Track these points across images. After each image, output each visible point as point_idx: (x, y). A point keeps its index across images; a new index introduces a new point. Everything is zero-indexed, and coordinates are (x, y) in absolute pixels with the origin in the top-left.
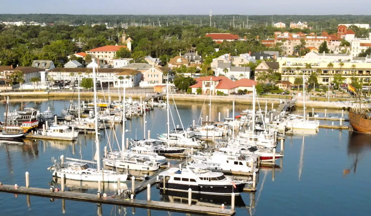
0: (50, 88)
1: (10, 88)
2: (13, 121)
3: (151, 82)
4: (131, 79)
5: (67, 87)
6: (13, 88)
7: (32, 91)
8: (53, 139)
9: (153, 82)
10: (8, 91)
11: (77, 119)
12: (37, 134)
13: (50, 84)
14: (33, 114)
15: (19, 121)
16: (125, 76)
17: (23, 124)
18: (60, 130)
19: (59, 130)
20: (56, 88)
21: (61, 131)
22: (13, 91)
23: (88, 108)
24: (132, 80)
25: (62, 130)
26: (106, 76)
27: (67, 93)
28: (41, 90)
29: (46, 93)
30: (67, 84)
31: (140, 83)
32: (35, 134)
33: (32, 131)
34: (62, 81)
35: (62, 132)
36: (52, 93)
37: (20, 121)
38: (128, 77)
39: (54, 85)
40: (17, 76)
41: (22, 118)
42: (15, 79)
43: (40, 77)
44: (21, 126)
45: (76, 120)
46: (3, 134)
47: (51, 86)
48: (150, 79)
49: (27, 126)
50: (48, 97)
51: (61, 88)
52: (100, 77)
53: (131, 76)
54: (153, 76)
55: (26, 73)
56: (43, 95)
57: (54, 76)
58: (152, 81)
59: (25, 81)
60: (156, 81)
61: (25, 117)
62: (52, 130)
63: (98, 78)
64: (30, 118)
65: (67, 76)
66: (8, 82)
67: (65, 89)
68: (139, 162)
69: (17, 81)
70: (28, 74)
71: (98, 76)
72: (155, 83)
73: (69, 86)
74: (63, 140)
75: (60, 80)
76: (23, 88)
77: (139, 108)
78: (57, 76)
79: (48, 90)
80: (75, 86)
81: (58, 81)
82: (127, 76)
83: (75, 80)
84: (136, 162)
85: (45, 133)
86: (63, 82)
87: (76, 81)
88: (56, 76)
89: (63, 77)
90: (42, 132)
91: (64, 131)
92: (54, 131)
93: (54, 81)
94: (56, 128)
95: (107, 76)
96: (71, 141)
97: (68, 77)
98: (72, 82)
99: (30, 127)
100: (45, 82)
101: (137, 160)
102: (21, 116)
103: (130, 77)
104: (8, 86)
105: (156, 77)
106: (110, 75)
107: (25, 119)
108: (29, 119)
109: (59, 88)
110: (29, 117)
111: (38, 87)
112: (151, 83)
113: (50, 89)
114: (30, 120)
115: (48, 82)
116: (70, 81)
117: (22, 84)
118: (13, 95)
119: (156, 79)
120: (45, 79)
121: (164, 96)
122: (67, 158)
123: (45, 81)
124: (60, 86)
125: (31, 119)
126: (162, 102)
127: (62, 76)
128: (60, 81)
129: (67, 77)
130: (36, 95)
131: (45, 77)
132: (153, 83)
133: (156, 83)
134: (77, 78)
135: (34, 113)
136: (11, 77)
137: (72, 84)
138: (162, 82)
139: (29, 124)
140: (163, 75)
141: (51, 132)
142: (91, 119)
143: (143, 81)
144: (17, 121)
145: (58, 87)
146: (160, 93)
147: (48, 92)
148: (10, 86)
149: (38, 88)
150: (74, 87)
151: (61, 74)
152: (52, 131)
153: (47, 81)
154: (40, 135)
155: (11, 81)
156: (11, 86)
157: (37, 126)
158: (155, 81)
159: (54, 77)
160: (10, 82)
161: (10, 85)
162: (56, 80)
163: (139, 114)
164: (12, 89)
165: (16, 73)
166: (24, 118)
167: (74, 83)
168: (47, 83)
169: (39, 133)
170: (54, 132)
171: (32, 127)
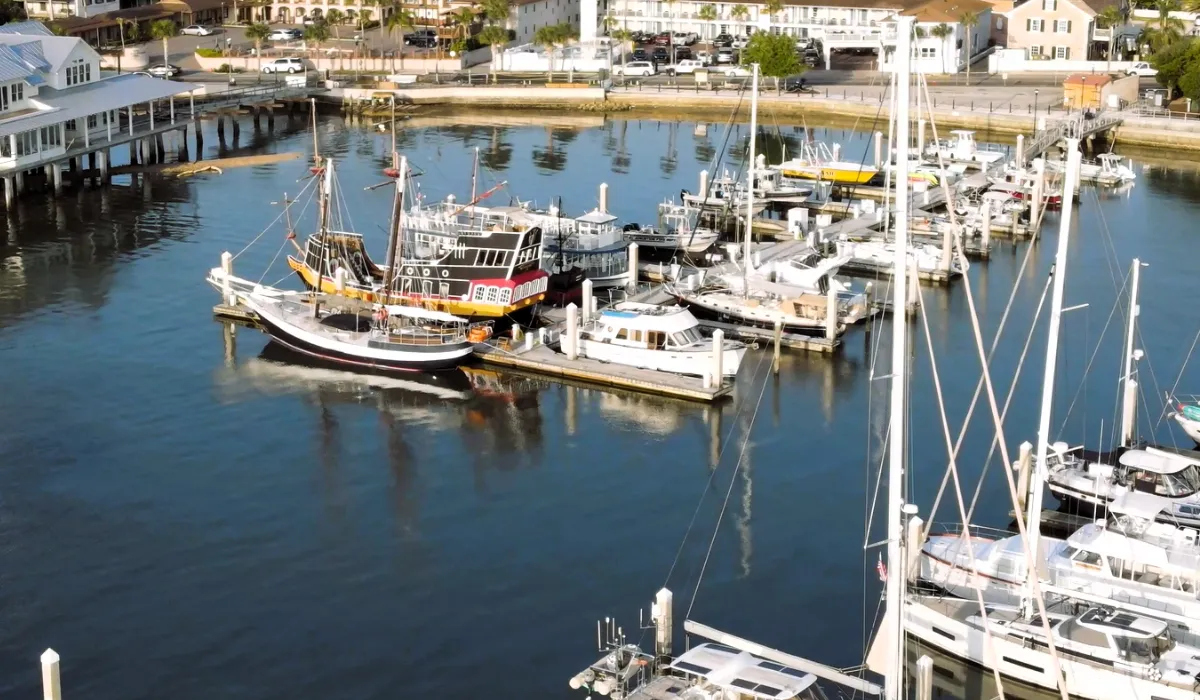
0: (616, 69)
1: (452, 65)
2: (427, 272)
3: (1038, 53)
4: (953, 39)
5: (685, 66)
6: (467, 65)
7: (538, 80)
8: (612, 385)
9: (1048, 52)
10: (443, 80)
11: (732, 248)
12: (535, 347)
13: (616, 51)
14: (525, 243)
15: (454, 273)
16: (928, 26)
17: (474, 287)
18: (651, 336)
19: (645, 337)
20: (639, 71)
21: (658, 340)
22: (460, 79)
23: (785, 190)
24: (960, 44)
25: (661, 336)
26: (843, 22)
27: (686, 97)
28: (579, 79)
29: (598, 93)
30: (685, 54)
31: (992, 58)
32: (527, 350)
33: (516, 328)
34: (666, 35)
35: (660, 347)
36: (621, 95)
37: (459, 273)
38: (941, 32)
39: (630, 58)
40: (483, 15)
41: (470, 256)
42: (476, 29)
43: (578, 18)
44: (465, 297)
45: (726, 256)
46: (373, 344)
47: (618, 62)
48: (1036, 38)
49: (493, 299)
50: (607, 110)
51: (659, 68)
52: (821, 23)
53: (954, 25)
54: (1049, 26)
55: (521, 4)
56: (586, 101)
57: (631, 13)
58: (1042, 48)
59: (518, 36)
60: (1061, 50)
61: (483, 254)
62: (610, 330)
63: (809, 27)
64: (508, 263)
65: (685, 16)
66: (448, 41)
67: (678, 74)
68: (1134, 656)
69: (482, 40)
70: (530, 7)
71: (813, 22)
72: (1054, 57)
73: (694, 62)
74: (662, 394)
75: (656, 33)
76: (505, 68)
77: (1018, 197)
78: (644, 13)
79: (607, 83)
80: (716, 62)
81: (648, 35)
82: (937, 24)
83: (719, 32)
84: (1112, 652)
85: (579, 342)
86: (668, 43)
87: (720, 37)
88: (640, 14)
89: (668, 20)
90: (561, 337)
91: (671, 343)
92: (621, 336)
93: (630, 35)
94: (631, 324)
95: (848, 22)
96: (706, 401)
97: (690, 21)
98: (703, 41)
99: (507, 304)
100: (595, 39)
101: (1122, 643)
102: (464, 248)
103: (951, 29)
104: (448, 57)
105: (1062, 33)
106: (864, 18)
107: (484, 266)
108: (502, 266)
109: (650, 69)
110: (501, 255)
111: (567, 66)
112: (1039, 59)
113: (616, 73)
114: (506, 270)
115: (606, 40)
116: (698, 38)
117: (500, 51)
118: (460, 99)
119: (1061, 39)
120: (598, 25)
121: (1113, 129)
122: (691, 626)
123: (598, 35)
124: (654, 61)
125: (511, 269)
126: (1113, 163)
127: (666, 15)
128: (655, 38)
129: (684, 20)
130: (553, 100)
131: (598, 19)
132: (1048, 58)
133: (1061, 56)
134: (723, 27)
135: (527, 237)
136: (463, 18)
137: (703, 55)
138: (1084, 54)
139: (500, 291)
140: (1091, 24)
141: (608, 341)
142: (801, 267)
143: (1005, 46)
144: (446, 273)
145: (647, 65)
146: (1093, 111)
147: (607, 91)
148: (455, 58)
149: (565, 69)
150: (712, 65)
151: (659, 9)
152: (613, 336)
153: (606, 34)
154: (550, 354)
155: (462, 35)
156: (458, 56)
157: (542, 297)
158: (1054, 49)
159: (636, 19)
160: (455, 40)
161: (453, 53)
162: (640, 33)
163: (1022, 231)
164: (463, 68)
165: (482, 3)
166: (481, 260)
167: (714, 47)
168: (603, 43)
169: (547, 342)
170: (621, 341)
171: (514, 308)
